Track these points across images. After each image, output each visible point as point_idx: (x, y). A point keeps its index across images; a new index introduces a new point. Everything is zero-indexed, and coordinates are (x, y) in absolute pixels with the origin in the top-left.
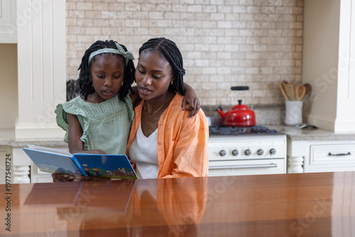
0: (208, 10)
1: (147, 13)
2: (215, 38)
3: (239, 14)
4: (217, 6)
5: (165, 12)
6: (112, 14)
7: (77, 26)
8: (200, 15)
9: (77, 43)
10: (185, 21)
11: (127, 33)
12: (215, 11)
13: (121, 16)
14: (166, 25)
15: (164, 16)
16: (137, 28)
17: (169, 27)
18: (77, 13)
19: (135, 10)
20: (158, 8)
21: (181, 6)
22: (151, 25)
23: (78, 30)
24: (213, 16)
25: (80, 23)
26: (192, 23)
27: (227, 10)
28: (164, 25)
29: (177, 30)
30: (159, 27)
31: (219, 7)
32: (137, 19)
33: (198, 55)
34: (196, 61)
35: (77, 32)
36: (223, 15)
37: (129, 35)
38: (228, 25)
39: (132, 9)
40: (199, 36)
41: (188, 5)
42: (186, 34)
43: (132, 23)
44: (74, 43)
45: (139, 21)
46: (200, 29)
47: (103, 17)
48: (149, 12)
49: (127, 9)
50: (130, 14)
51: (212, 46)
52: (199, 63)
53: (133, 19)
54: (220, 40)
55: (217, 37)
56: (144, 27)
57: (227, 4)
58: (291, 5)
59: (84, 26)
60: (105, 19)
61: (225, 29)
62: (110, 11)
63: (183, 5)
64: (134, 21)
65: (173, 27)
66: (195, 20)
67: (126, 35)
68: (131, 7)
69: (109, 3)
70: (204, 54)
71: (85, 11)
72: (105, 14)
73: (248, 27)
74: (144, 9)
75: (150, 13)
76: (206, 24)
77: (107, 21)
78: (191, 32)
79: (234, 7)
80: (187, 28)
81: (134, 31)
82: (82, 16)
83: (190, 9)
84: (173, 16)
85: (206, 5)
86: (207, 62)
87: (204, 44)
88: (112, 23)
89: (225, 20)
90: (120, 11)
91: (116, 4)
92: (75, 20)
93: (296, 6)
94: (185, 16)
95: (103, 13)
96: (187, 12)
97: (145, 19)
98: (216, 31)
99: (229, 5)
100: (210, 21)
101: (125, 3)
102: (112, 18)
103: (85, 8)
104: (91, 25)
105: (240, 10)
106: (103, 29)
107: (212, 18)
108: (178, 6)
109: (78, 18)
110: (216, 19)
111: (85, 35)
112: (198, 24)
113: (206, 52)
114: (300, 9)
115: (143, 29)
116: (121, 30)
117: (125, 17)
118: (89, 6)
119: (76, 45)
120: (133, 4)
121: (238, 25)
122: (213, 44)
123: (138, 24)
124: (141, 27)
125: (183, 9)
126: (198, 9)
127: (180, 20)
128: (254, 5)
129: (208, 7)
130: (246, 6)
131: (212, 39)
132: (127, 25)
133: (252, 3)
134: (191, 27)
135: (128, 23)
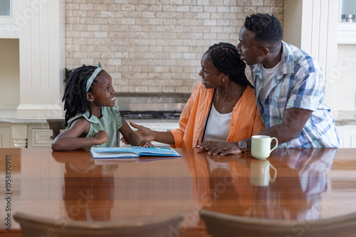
0: (195, 9)
1: (140, 12)
2: (201, 35)
3: (224, 13)
4: (203, 6)
5: (156, 12)
6: (110, 14)
7: (80, 23)
8: (188, 14)
9: (80, 38)
10: (175, 20)
11: (123, 30)
12: (202, 10)
13: (118, 15)
14: (158, 23)
15: (155, 15)
16: (132, 25)
17: (160, 25)
18: (80, 12)
19: (130, 10)
20: (151, 9)
21: (171, 6)
22: (144, 23)
23: (81, 28)
24: (200, 16)
25: (82, 21)
26: (180, 21)
27: (212, 9)
28: (155, 23)
29: (167, 27)
30: (151, 25)
31: (205, 7)
32: (132, 17)
33: (186, 49)
34: (184, 54)
35: (80, 29)
36: (209, 14)
37: (124, 32)
38: (213, 23)
39: (127, 9)
40: (187, 32)
41: (178, 5)
42: (175, 30)
43: (127, 21)
44: (77, 38)
45: (134, 19)
46: (188, 26)
47: (102, 16)
48: (142, 11)
49: (123, 9)
50: (126, 13)
51: (198, 41)
52: (187, 56)
53: (128, 17)
54: (206, 36)
55: (203, 33)
56: (138, 25)
57: (212, 4)
58: (271, 5)
59: (86, 24)
60: (104, 18)
61: (210, 26)
62: (108, 11)
63: (173, 5)
64: (129, 19)
65: (164, 25)
66: (183, 18)
67: (122, 32)
68: (127, 7)
69: (108, 4)
70: (191, 48)
71: (87, 11)
72: (104, 13)
73: (232, 25)
74: (138, 9)
75: (144, 13)
76: (193, 22)
77: (106, 20)
78: (180, 29)
79: (218, 7)
80: (176, 25)
81: (129, 28)
82: (84, 15)
83: (179, 9)
84: (164, 15)
85: (193, 5)
86: (194, 55)
87: (191, 40)
88: (110, 21)
89: (210, 19)
90: (117, 11)
91: (113, 5)
92: (78, 19)
93: (277, 6)
94: (175, 15)
95: (103, 12)
96: (176, 12)
97: (139, 18)
98: (202, 28)
99: (214, 6)
100: (197, 19)
101: (121, 4)
102: (110, 17)
103: (88, 9)
104: (92, 23)
105: (225, 10)
106: (102, 26)
107: (198, 17)
108: (168, 6)
109: (81, 17)
110: (202, 18)
111: (87, 31)
112: (186, 22)
113: (193, 46)
114: (281, 9)
115: (137, 27)
116: (118, 27)
117: (121, 16)
118: (90, 7)
119: (79, 40)
120: (129, 5)
121: (222, 23)
122: (200, 39)
123: (133, 22)
124: (135, 24)
125: (172, 9)
126: (186, 9)
127: (170, 19)
128: (237, 6)
129: (195, 7)
130: (230, 6)
131: (199, 35)
132: (123, 23)
133: (235, 4)
134: (180, 25)
135: (124, 21)
